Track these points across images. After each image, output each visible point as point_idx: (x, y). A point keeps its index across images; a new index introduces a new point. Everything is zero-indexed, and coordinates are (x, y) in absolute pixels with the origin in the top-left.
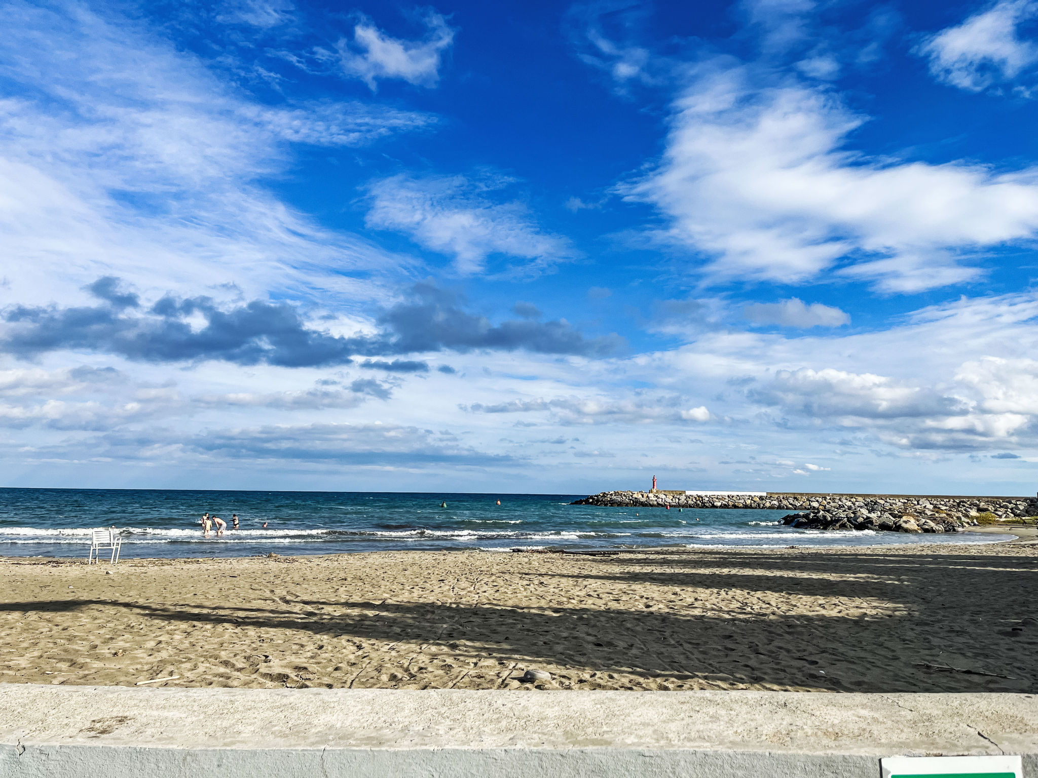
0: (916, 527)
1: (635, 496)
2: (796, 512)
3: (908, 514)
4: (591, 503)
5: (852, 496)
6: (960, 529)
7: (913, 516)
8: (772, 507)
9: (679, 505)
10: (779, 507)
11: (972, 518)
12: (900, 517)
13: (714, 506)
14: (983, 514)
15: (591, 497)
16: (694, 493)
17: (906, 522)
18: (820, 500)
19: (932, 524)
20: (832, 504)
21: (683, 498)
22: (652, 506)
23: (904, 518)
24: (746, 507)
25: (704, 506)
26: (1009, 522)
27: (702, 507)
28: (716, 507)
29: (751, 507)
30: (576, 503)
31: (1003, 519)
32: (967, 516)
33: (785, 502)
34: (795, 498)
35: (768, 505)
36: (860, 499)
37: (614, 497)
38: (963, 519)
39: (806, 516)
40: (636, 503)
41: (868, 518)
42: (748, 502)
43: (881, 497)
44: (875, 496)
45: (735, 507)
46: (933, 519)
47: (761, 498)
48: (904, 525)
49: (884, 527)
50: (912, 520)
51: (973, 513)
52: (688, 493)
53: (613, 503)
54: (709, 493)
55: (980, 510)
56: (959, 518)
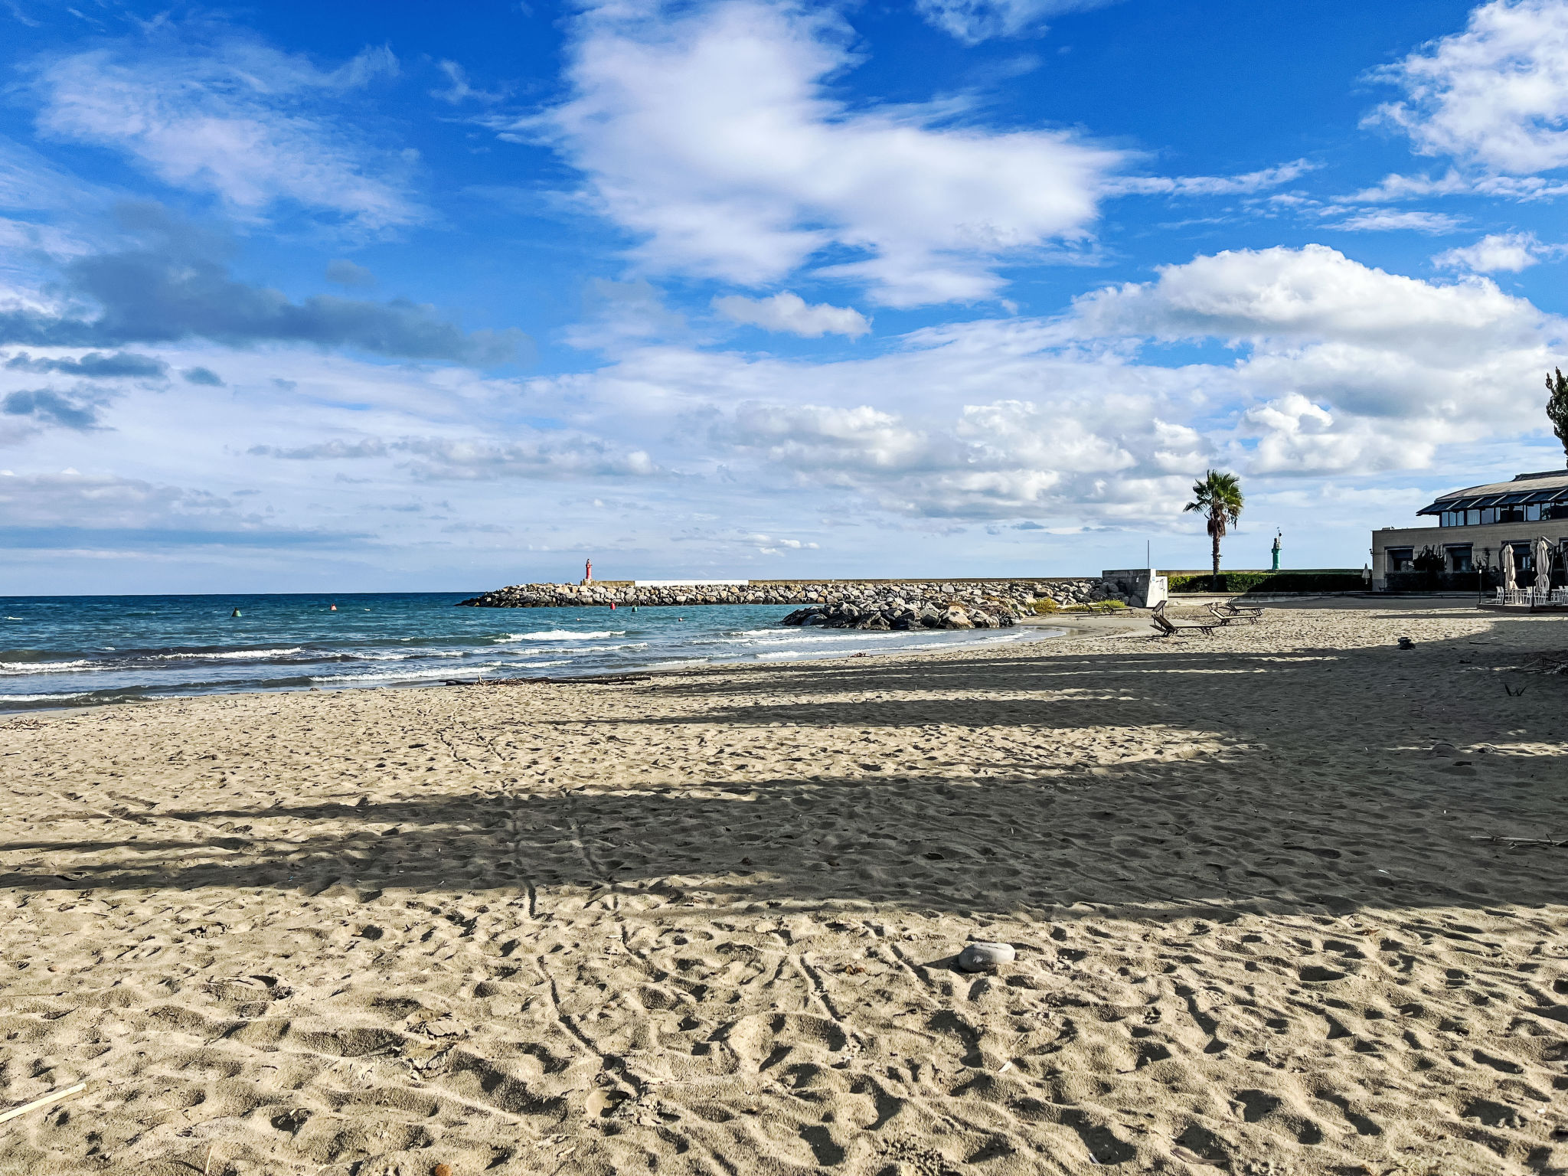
0: (966, 621)
1: (559, 590)
2: (808, 606)
3: (955, 604)
4: (490, 605)
5: (859, 582)
6: (1017, 621)
7: (962, 606)
8: (756, 602)
9: (626, 603)
10: (766, 601)
11: (1030, 605)
12: (946, 608)
13: (676, 602)
14: (1042, 600)
15: (490, 595)
16: (648, 584)
17: (954, 614)
18: (820, 588)
19: (985, 616)
20: (835, 594)
21: (631, 591)
22: (584, 604)
23: (952, 609)
24: (720, 601)
25: (662, 603)
26: (1072, 609)
27: (659, 604)
28: (680, 603)
29: (727, 602)
30: (464, 603)
31: (1065, 606)
32: (1023, 603)
33: (773, 593)
34: (788, 588)
35: (750, 597)
36: (870, 586)
37: (526, 594)
38: (1020, 607)
39: (825, 611)
40: (562, 601)
41: (907, 610)
42: (724, 594)
43: (896, 582)
44: (888, 581)
45: (706, 602)
46: (986, 609)
47: (741, 588)
48: (952, 619)
49: (929, 623)
50: (961, 612)
51: (1030, 599)
52: (639, 584)
53: (524, 602)
54: (669, 583)
55: (1037, 595)
56: (1014, 606)
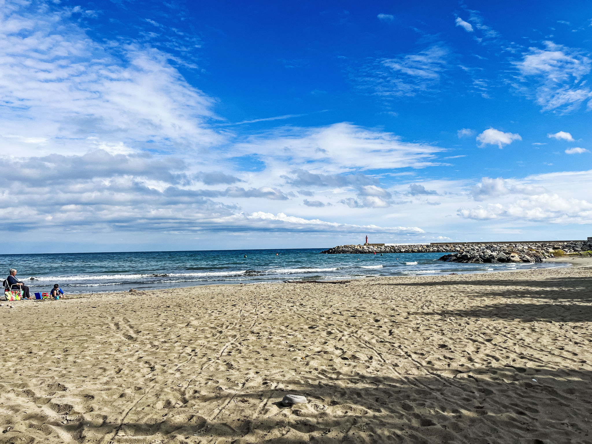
0: (519, 259)
1: (356, 247)
2: (449, 253)
3: (514, 252)
4: (331, 253)
5: (478, 243)
6: (544, 260)
7: (517, 253)
8: (433, 251)
9: (381, 252)
10: (438, 251)
11: (551, 253)
12: (510, 254)
13: (401, 252)
14: (557, 251)
15: (331, 249)
16: (389, 245)
17: (513, 257)
18: (461, 246)
19: (528, 258)
20: (468, 248)
21: (383, 247)
22: (366, 253)
23: (512, 254)
24: (419, 251)
25: (395, 252)
26: (572, 255)
27: (394, 252)
29: (422, 252)
30: (323, 252)
31: (568, 253)
32: (548, 252)
33: (441, 248)
34: (447, 246)
35: (431, 250)
36: (483, 245)
37: (344, 249)
38: (545, 254)
39: (456, 256)
40: (356, 251)
41: (491, 255)
42: (420, 249)
43: (495, 243)
44: (492, 243)
45: (413, 252)
46: (529, 255)
47: (427, 246)
48: (512, 258)
49: (501, 260)
50: (517, 255)
51: (551, 250)
52: (386, 245)
53: (344, 252)
54: (398, 245)
55: (554, 248)
56: (543, 253)
